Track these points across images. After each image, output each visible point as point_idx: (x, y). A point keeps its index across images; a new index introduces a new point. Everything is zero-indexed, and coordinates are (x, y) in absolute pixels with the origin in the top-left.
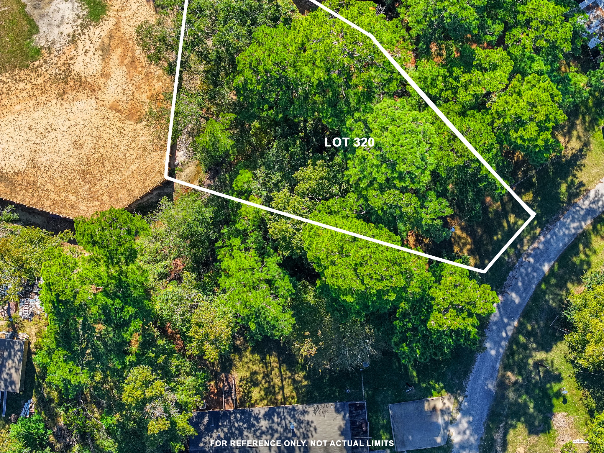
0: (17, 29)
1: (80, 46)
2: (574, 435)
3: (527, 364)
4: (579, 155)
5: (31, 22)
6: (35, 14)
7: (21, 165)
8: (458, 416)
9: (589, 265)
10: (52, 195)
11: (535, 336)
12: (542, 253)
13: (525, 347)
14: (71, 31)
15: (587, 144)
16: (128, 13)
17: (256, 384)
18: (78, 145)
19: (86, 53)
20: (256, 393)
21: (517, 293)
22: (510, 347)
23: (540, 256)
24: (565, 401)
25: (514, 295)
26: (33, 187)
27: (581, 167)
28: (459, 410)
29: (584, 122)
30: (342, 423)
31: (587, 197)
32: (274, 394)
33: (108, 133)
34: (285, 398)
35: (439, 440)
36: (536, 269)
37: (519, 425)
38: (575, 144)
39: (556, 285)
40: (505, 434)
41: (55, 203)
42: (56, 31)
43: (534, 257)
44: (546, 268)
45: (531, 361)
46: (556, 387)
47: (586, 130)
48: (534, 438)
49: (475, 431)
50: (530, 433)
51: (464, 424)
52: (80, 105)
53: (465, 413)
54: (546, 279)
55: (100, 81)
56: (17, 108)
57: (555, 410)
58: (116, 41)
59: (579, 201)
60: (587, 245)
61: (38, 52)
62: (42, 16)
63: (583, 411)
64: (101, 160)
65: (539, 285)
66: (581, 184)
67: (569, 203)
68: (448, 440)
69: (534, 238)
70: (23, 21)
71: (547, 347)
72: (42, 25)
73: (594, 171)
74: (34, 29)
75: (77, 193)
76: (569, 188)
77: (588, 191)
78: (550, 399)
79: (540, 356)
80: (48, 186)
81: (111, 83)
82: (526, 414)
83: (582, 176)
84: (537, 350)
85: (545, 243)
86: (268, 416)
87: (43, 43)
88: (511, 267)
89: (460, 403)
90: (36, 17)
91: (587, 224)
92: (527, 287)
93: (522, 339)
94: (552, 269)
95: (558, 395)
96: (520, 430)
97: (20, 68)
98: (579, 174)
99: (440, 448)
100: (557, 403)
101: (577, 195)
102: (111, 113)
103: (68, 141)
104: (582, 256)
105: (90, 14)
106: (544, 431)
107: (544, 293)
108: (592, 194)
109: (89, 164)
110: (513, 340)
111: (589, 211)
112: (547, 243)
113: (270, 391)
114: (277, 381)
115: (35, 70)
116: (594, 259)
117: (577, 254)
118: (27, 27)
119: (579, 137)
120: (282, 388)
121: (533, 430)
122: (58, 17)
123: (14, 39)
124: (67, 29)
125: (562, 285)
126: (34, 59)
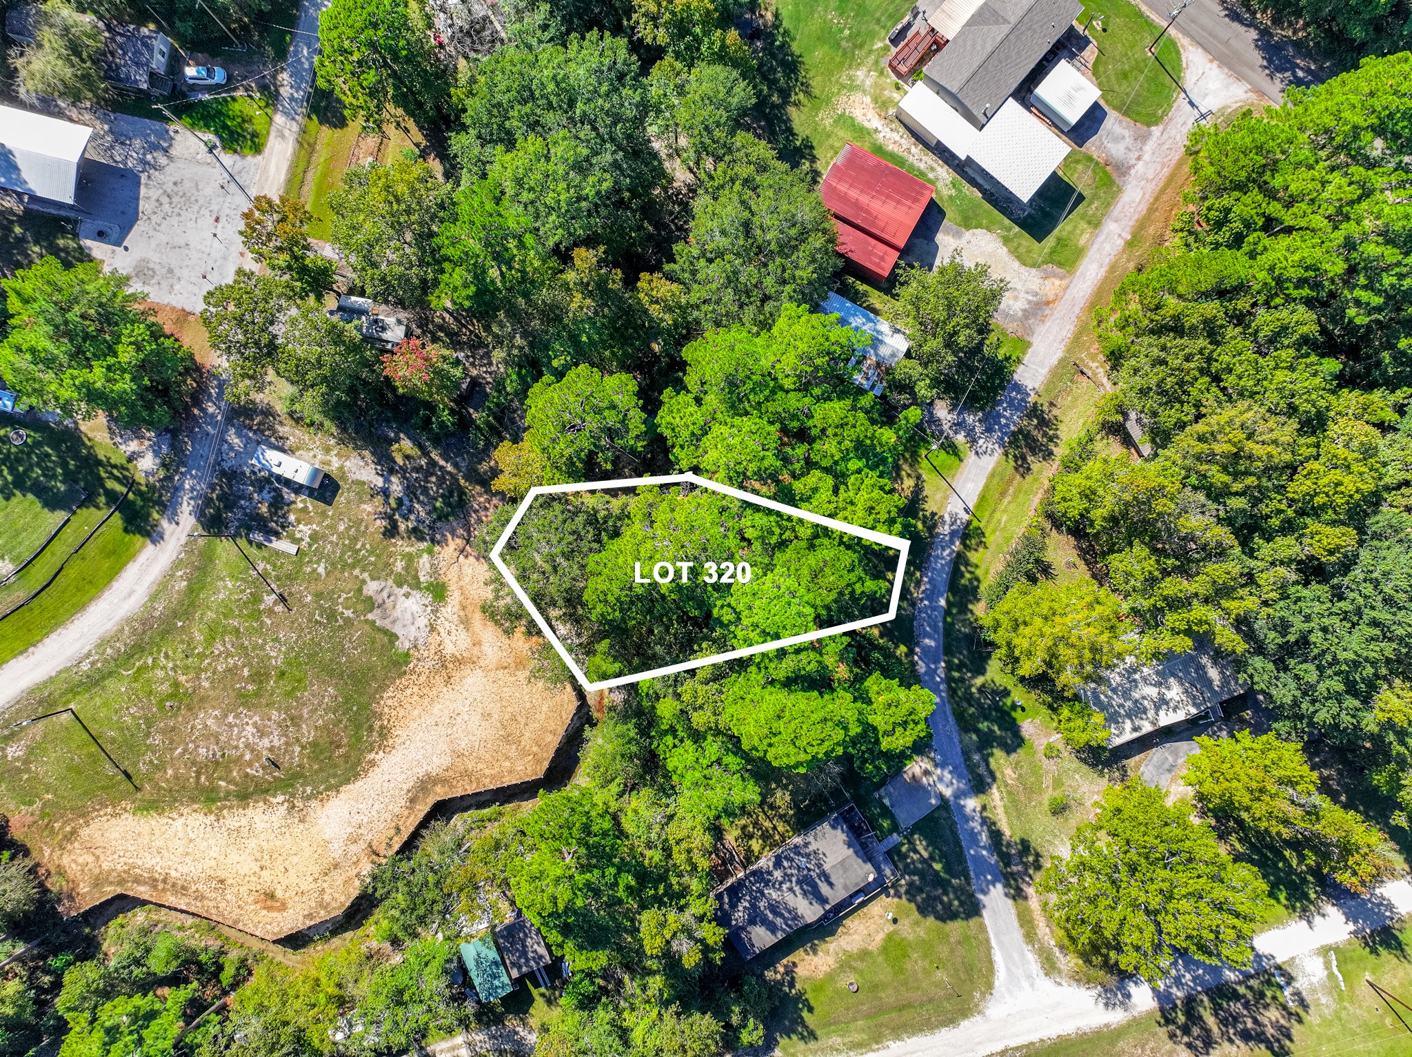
0: (378, 645)
1: (441, 630)
2: (1048, 735)
3: (971, 694)
4: (918, 490)
5: (386, 632)
6: (386, 624)
7: (446, 761)
8: (939, 771)
9: (978, 580)
10: (487, 772)
11: (965, 665)
12: (932, 592)
13: (962, 680)
14: (426, 621)
15: (919, 477)
16: (467, 579)
17: (751, 837)
18: (486, 716)
19: (449, 633)
20: (756, 845)
21: (930, 637)
22: (949, 687)
23: (931, 595)
24: (1023, 709)
25: (927, 641)
26: (467, 774)
27: (924, 499)
28: (936, 766)
29: (906, 460)
30: (843, 837)
31: (944, 523)
32: (771, 836)
33: (507, 692)
34: (782, 836)
35: (933, 801)
36: (934, 609)
37: (995, 751)
38: (909, 483)
39: (959, 613)
40: (988, 764)
41: (493, 777)
42: (413, 629)
43: (927, 598)
44: (943, 602)
45: (974, 690)
46: (1009, 702)
47: (911, 466)
48: (1013, 756)
49: (960, 777)
50: (1008, 753)
51: (948, 776)
52: (469, 680)
53: (942, 765)
54: (948, 612)
55: (475, 651)
56: (416, 712)
57: (1019, 722)
58: (470, 608)
59: (940, 530)
60: (967, 564)
61: (407, 655)
62: (394, 622)
63: (1045, 711)
64: (514, 718)
65: (945, 621)
66: (933, 514)
67: (932, 536)
68: (941, 796)
69: (918, 583)
70: (379, 636)
71: (981, 671)
72: (397, 630)
73: (938, 496)
74: (393, 637)
75: (507, 758)
76: (924, 523)
77: (942, 517)
78: (1009, 714)
79: (979, 681)
80: (480, 766)
81: (486, 648)
82: (995, 738)
83: (930, 507)
84: (973, 677)
85: (929, 582)
86: (778, 864)
87: (407, 645)
88: (912, 618)
89: (933, 760)
90: (389, 627)
91: (957, 546)
92: (934, 628)
93: (956, 674)
94: (948, 601)
95: (1014, 707)
96: (998, 753)
97: (400, 677)
98: (926, 506)
99: (938, 808)
100: (1017, 714)
101: (935, 526)
102: (500, 673)
103: (476, 718)
104: (968, 576)
105: (434, 597)
106: (1019, 746)
107: (953, 624)
108: (947, 518)
109: (505, 728)
110: (949, 680)
111: (953, 534)
112: (931, 581)
113: (766, 837)
114: (767, 824)
115: (413, 671)
116: (979, 572)
117: (963, 576)
118: (386, 639)
119: (909, 475)
120: (775, 828)
121: (1009, 750)
122: (408, 616)
123: (380, 656)
124: (422, 622)
125: (964, 609)
126: (407, 663)
